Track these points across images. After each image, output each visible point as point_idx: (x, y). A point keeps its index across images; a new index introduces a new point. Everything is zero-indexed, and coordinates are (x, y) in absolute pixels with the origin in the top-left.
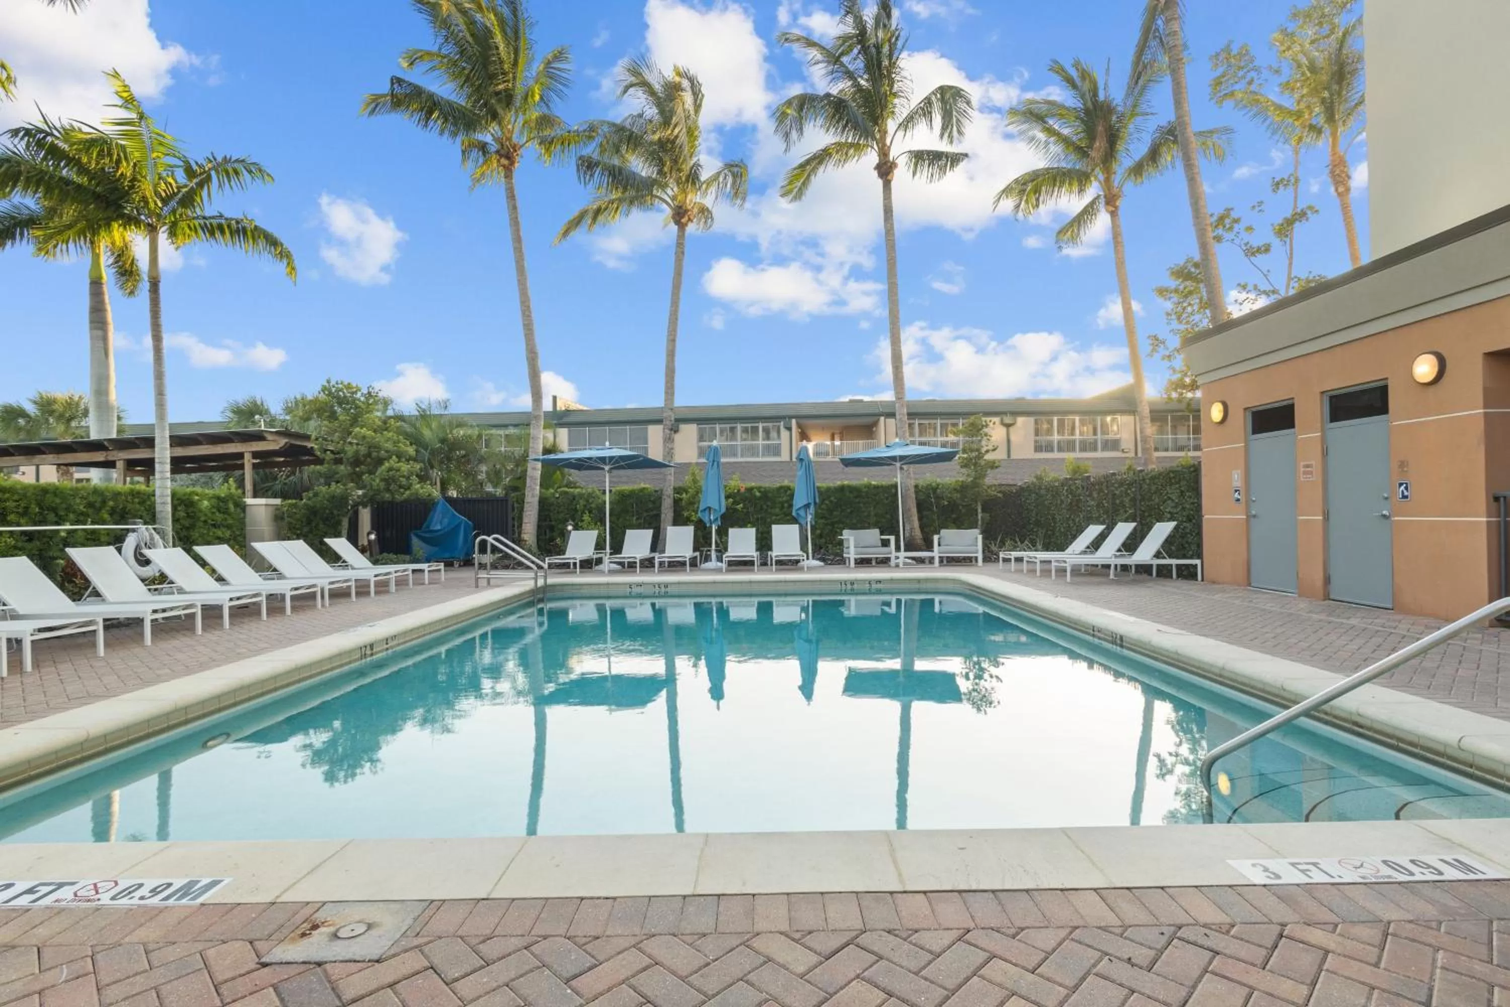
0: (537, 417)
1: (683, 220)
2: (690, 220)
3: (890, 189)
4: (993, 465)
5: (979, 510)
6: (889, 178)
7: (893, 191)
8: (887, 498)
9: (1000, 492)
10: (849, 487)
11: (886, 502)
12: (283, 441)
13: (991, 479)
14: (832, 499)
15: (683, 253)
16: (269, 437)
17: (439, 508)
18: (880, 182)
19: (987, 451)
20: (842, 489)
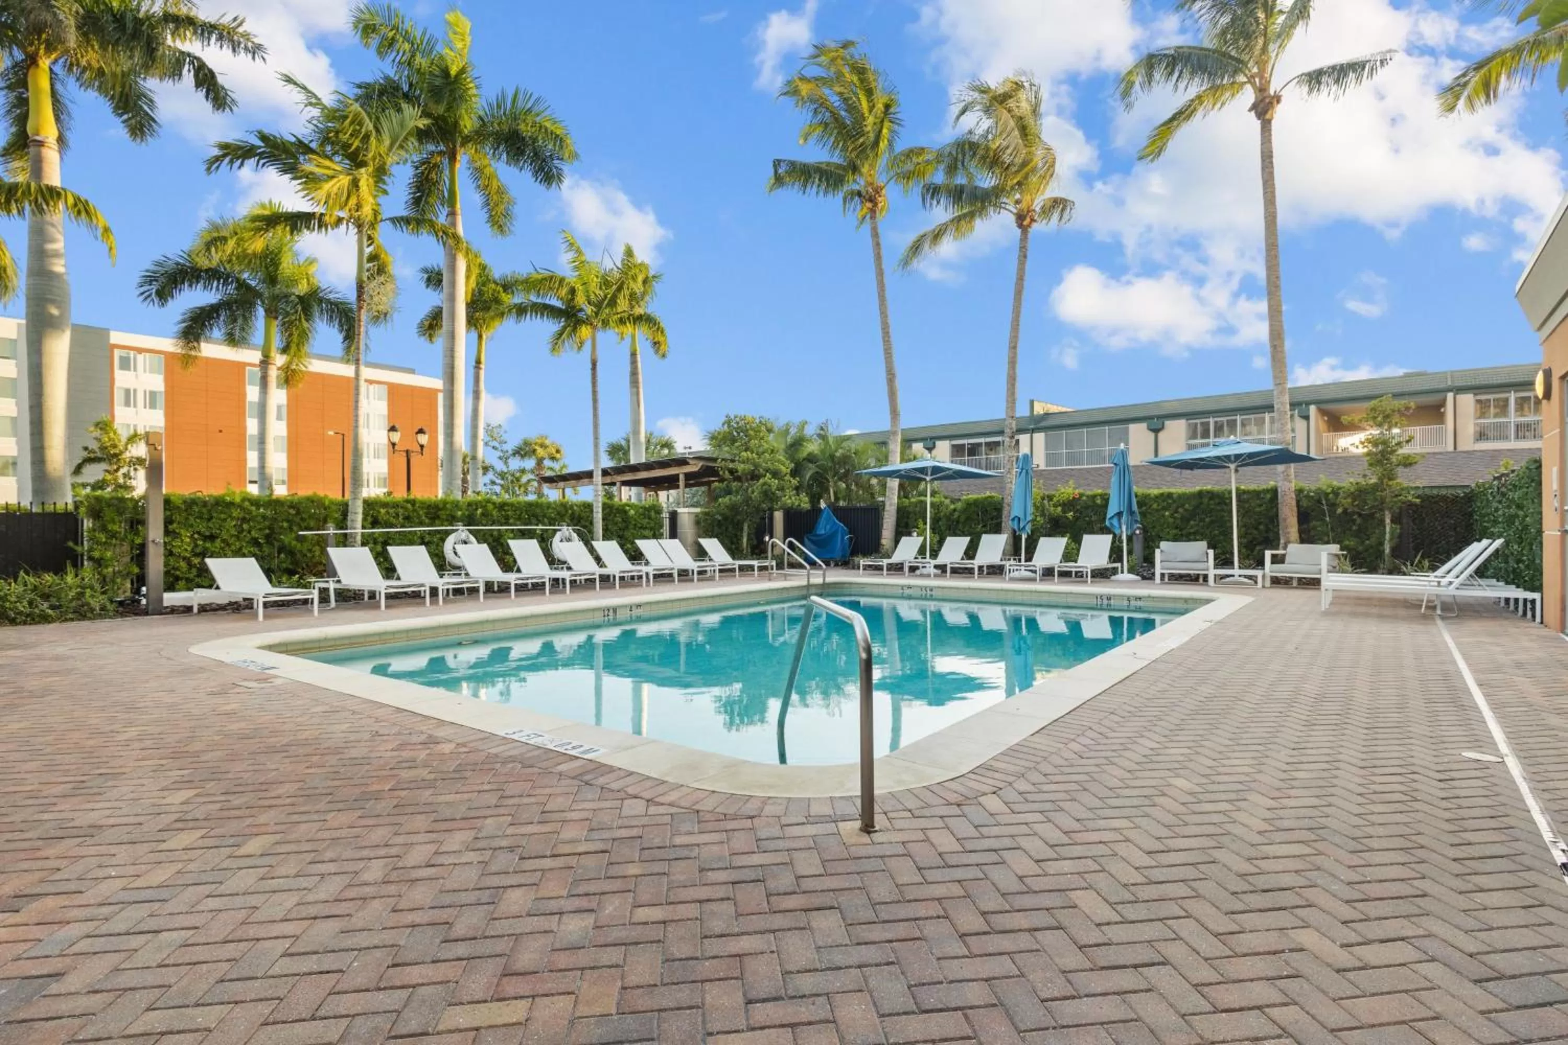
0: (895, 433)
1: (1025, 223)
2: (1033, 220)
3: (1270, 130)
4: (1408, 462)
5: (1388, 521)
6: (1268, 117)
7: (1273, 132)
8: (1260, 505)
9: (1418, 497)
10: (1208, 492)
11: (1258, 509)
12: (701, 464)
13: (1405, 479)
14: (1187, 506)
15: (1025, 257)
16: (691, 462)
17: (824, 515)
18: (1257, 124)
19: (1399, 444)
20: (1200, 494)
